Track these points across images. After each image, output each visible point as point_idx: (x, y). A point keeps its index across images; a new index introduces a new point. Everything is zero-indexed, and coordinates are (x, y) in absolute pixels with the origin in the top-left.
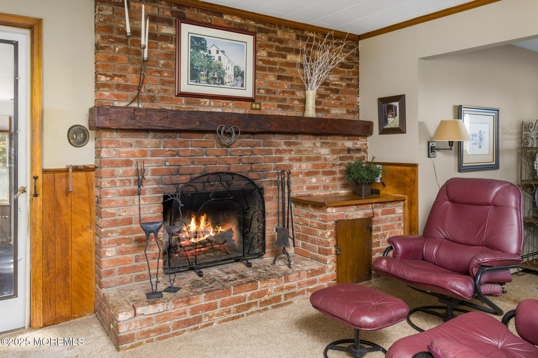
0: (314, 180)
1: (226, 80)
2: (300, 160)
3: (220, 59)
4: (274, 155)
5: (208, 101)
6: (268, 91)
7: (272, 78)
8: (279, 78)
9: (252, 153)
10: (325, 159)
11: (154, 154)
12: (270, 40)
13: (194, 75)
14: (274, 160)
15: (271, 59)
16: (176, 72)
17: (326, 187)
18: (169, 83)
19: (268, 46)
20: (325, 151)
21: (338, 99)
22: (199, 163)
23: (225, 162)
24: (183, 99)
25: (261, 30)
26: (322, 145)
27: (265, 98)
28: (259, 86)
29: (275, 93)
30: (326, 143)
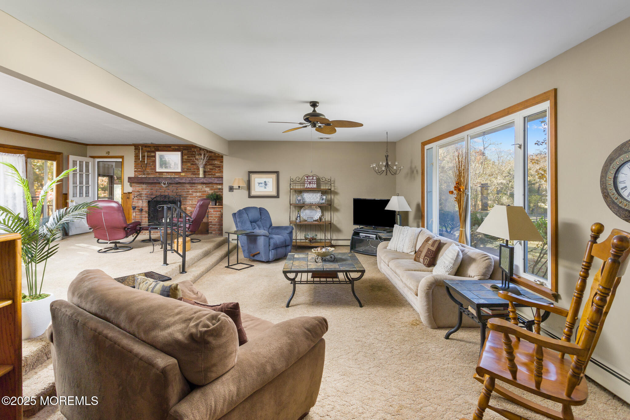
1: (171, 167)
2: (196, 192)
3: (169, 161)
4: (185, 190)
5: (165, 174)
6: (187, 169)
7: (189, 165)
8: (192, 164)
9: (177, 189)
10: (208, 192)
11: (145, 189)
12: (189, 152)
13: (161, 166)
14: (185, 192)
15: (189, 158)
16: (155, 166)
18: (153, 169)
19: (187, 154)
20: (207, 189)
21: (219, 170)
22: (159, 192)
23: (167, 192)
24: (158, 174)
25: (185, 149)
26: (206, 187)
27: (186, 172)
28: (183, 168)
29: (190, 169)
30: (208, 186)
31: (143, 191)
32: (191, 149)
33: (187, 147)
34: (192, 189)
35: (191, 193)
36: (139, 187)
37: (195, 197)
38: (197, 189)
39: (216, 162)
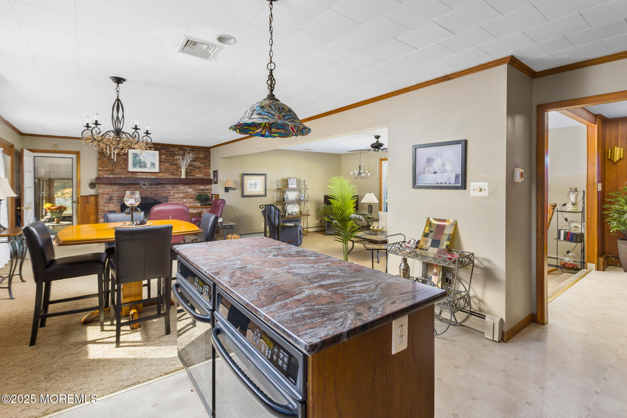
0: (185, 200)
1: (147, 166)
2: (178, 193)
3: (144, 160)
4: (166, 192)
5: (140, 174)
6: (166, 169)
7: (167, 165)
8: (171, 164)
9: (157, 191)
10: (190, 193)
11: (117, 191)
12: (167, 151)
13: (134, 165)
14: (166, 193)
15: (167, 158)
16: (127, 165)
17: (191, 203)
18: (124, 168)
19: (166, 154)
20: (190, 190)
21: (199, 171)
23: (145, 194)
24: (130, 174)
25: (163, 149)
26: (189, 188)
27: (164, 172)
28: (161, 168)
29: (169, 170)
30: (191, 187)
31: (116, 193)
32: (170, 149)
33: (165, 146)
34: (173, 190)
35: (172, 194)
36: (109, 188)
37: (177, 198)
38: (179, 190)
39: (196, 163)
